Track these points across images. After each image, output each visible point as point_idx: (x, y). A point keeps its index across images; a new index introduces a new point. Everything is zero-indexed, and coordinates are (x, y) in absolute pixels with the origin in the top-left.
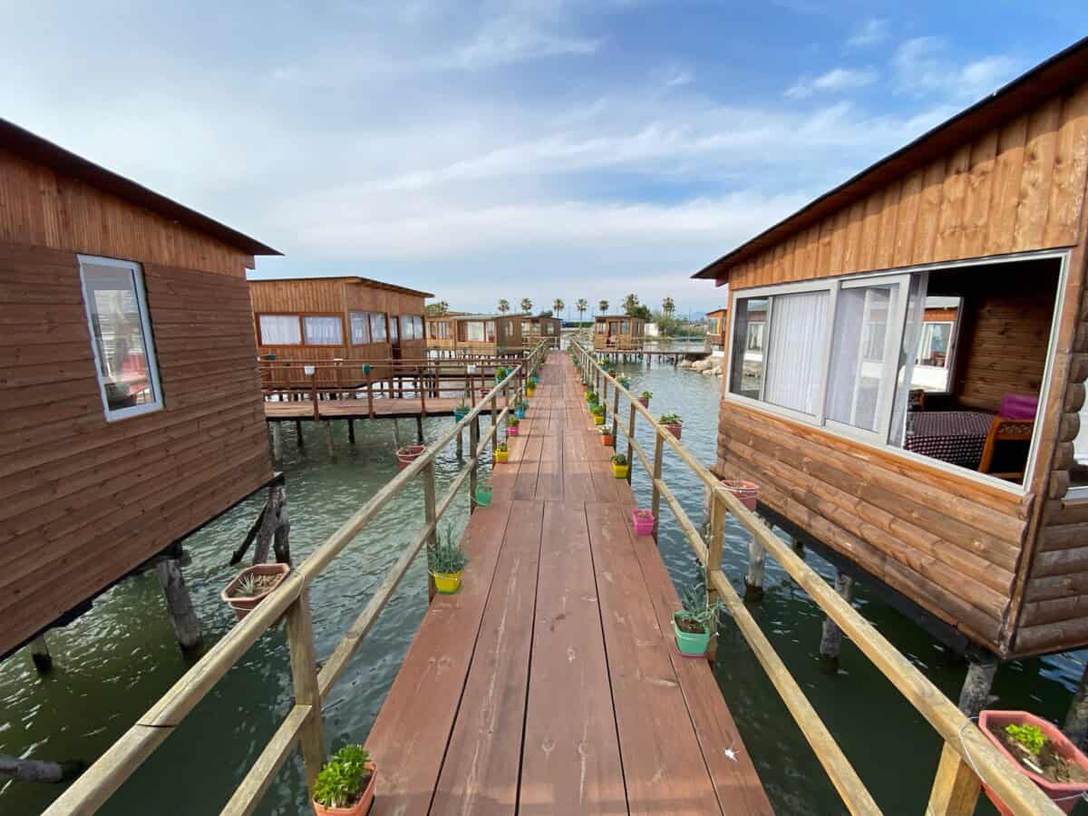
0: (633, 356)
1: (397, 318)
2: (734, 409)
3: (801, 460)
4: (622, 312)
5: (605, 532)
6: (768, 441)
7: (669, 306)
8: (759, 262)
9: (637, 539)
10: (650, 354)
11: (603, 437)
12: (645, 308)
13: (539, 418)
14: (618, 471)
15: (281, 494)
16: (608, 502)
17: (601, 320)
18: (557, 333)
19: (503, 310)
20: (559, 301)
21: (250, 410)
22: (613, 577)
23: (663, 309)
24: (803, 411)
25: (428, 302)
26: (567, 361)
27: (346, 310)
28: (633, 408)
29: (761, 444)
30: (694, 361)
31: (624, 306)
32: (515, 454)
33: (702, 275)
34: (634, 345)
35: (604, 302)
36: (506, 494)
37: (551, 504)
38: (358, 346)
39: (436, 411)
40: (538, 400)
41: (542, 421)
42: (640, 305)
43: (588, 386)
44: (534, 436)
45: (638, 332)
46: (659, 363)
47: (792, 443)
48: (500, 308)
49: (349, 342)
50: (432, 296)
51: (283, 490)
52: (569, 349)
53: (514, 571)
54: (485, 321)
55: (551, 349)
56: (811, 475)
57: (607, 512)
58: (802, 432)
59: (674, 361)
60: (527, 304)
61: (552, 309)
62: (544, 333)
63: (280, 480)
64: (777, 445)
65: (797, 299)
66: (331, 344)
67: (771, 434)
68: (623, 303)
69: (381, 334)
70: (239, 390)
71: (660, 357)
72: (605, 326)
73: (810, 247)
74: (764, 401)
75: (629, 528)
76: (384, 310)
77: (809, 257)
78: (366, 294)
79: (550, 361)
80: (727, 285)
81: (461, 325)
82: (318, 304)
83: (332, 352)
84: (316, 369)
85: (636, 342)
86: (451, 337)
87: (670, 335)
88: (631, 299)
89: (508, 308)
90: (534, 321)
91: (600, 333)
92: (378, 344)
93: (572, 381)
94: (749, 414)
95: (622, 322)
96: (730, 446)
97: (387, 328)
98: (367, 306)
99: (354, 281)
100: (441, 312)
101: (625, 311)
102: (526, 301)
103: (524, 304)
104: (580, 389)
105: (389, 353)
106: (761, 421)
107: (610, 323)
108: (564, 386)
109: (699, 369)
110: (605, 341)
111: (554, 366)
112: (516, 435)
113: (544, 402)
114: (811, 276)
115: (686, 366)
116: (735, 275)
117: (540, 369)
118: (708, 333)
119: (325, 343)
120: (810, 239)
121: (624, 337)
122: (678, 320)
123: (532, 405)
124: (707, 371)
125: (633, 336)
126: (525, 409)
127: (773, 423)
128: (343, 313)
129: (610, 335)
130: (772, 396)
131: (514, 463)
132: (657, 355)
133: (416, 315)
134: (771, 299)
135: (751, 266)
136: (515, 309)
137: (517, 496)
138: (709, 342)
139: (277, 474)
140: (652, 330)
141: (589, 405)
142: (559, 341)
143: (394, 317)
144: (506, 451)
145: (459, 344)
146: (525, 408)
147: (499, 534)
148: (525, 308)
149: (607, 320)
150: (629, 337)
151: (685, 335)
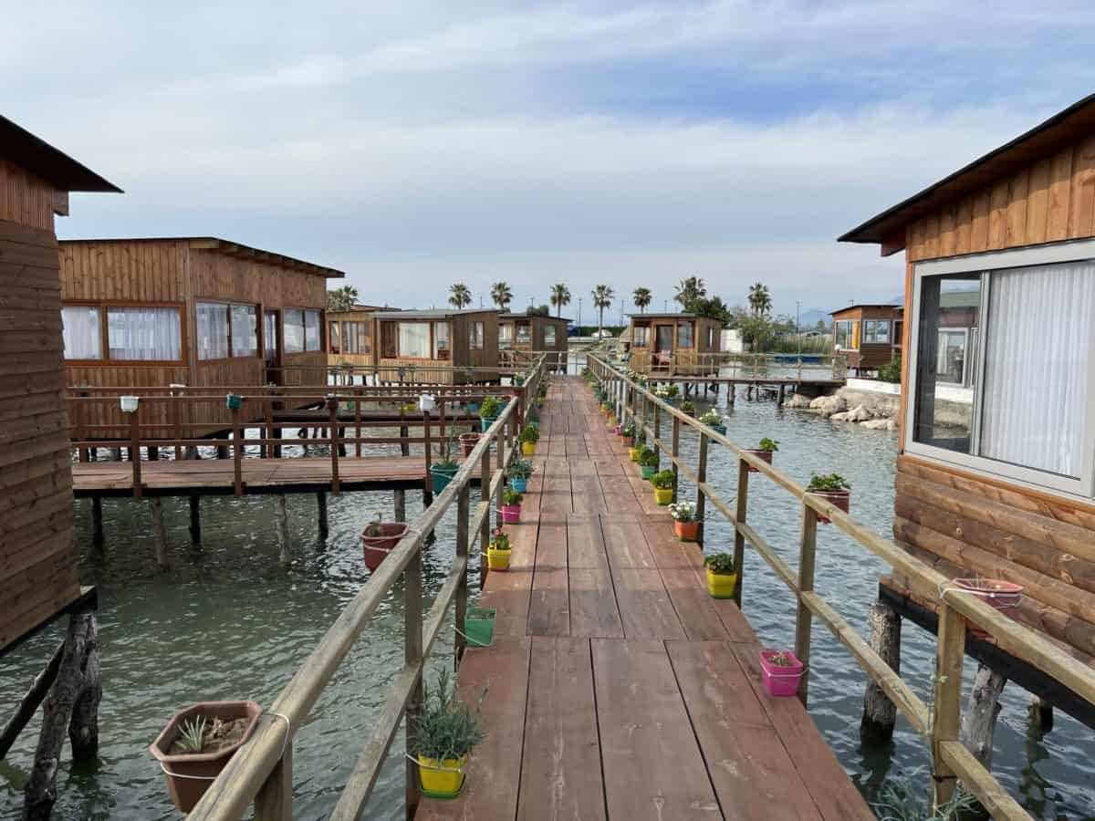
0: (701, 386)
1: (277, 313)
2: (923, 472)
3: (1057, 558)
4: (677, 308)
5: (710, 691)
6: (990, 526)
7: (760, 299)
8: (963, 213)
9: (772, 702)
10: (731, 383)
11: (678, 525)
12: (717, 302)
13: (551, 493)
14: (717, 585)
15: (90, 626)
16: (705, 639)
17: (641, 322)
18: (561, 345)
19: (459, 303)
20: (560, 288)
21: (48, 469)
22: (739, 768)
23: (749, 305)
24: (1055, 470)
25: (333, 285)
26: (584, 395)
27: (188, 299)
28: (745, 467)
29: (977, 534)
30: (813, 397)
31: (678, 298)
32: (520, 555)
33: (857, 236)
34: (703, 367)
35: (644, 292)
36: (518, 625)
37: (602, 642)
38: (207, 363)
39: (361, 479)
40: (545, 459)
41: (558, 497)
42: (709, 297)
43: (632, 437)
44: (549, 523)
45: (712, 345)
46: (750, 399)
47: (1037, 528)
48: (452, 300)
49: (191, 354)
50: (340, 274)
51: (94, 620)
52: (586, 372)
53: (557, 758)
54: (432, 322)
55: (552, 372)
56: (1075, 584)
57: (708, 656)
58: (1055, 509)
59: (776, 395)
60: (502, 294)
61: (549, 304)
62: (538, 343)
63: (90, 602)
64: (1009, 533)
65: (1036, 276)
66: (158, 358)
67: (997, 514)
68: (676, 293)
69: (246, 343)
70: (33, 431)
71: (750, 389)
72: (648, 334)
73: (1056, 187)
74: (979, 455)
75: (755, 685)
76: (255, 298)
77: (1056, 204)
78: (226, 270)
79: (554, 394)
80: (903, 253)
81: (386, 328)
82: (138, 285)
83: (161, 372)
84: (140, 401)
85: (708, 360)
86: (368, 351)
87: (765, 351)
88: (692, 287)
89: (468, 300)
90: (520, 321)
91: (638, 345)
92: (242, 359)
93: (598, 429)
94: (953, 479)
95: (679, 326)
96: (918, 538)
97: (259, 332)
98: (226, 290)
99: (207, 246)
100: (345, 305)
101: (683, 308)
102: (500, 287)
103: (497, 293)
104: (618, 444)
105: (262, 377)
106: (976, 490)
107: (658, 327)
108: (587, 437)
109: (825, 411)
110: (650, 358)
111: (562, 404)
112: (515, 520)
113: (556, 465)
114: (1062, 237)
115: (799, 407)
116: (917, 237)
117: (541, 406)
118: (837, 347)
119: (148, 357)
120: (1057, 173)
121: (684, 352)
122: (776, 325)
123: (537, 468)
124: (839, 416)
125: (700, 351)
126: (527, 476)
127: (1000, 493)
128: (184, 303)
129: (658, 350)
130: (996, 445)
131: (521, 570)
132: (746, 386)
133: (311, 309)
134: (987, 276)
135: (947, 222)
136: (482, 301)
137: (538, 629)
138: (839, 363)
139: (85, 590)
140: (732, 341)
141: (640, 469)
142: (565, 359)
143: (270, 312)
144: (506, 548)
145: (382, 362)
146: (526, 473)
147: (518, 694)
148: (497, 299)
149: (653, 323)
150: (693, 352)
151: (791, 351)
